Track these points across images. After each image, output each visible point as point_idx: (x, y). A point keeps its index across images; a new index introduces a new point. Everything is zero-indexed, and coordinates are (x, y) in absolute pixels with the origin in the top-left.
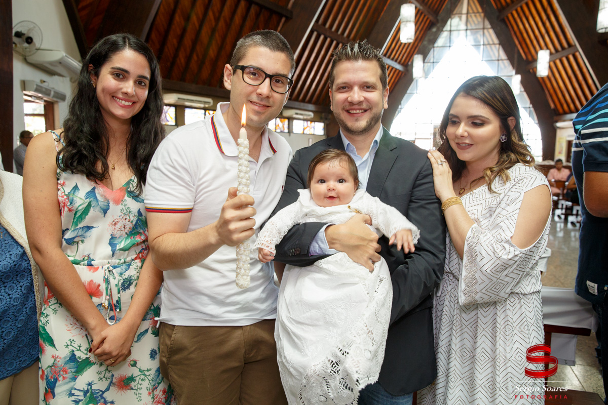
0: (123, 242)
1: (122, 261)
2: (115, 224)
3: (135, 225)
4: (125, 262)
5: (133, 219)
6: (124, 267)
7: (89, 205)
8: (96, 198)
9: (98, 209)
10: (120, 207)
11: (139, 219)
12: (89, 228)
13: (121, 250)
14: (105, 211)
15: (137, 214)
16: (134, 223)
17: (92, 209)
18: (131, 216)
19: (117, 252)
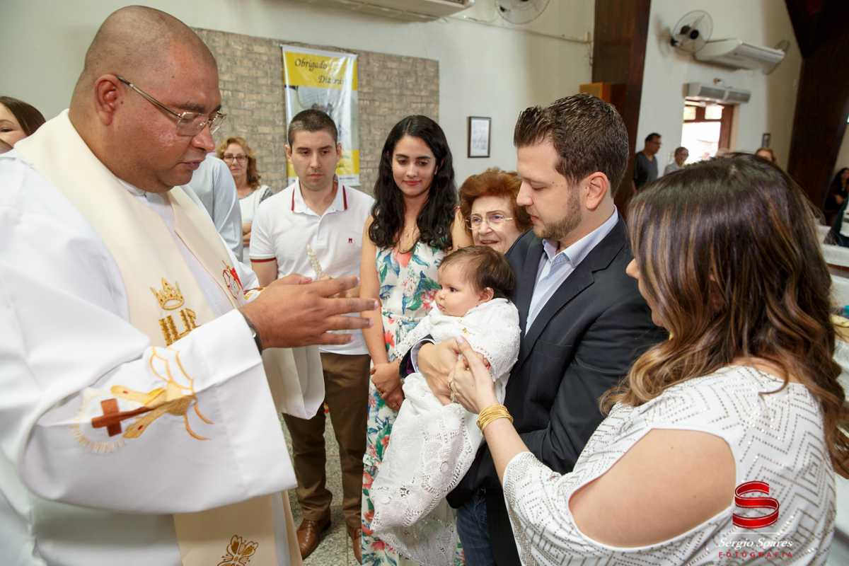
0: (411, 302)
1: (411, 319)
2: (405, 285)
3: (419, 286)
4: (413, 321)
5: (417, 281)
6: (412, 325)
7: (386, 267)
8: (390, 261)
9: (392, 271)
10: (407, 269)
11: (421, 281)
12: (390, 287)
13: (408, 308)
14: (398, 272)
15: (419, 276)
16: (417, 284)
17: (388, 271)
18: (415, 277)
19: (406, 310)
